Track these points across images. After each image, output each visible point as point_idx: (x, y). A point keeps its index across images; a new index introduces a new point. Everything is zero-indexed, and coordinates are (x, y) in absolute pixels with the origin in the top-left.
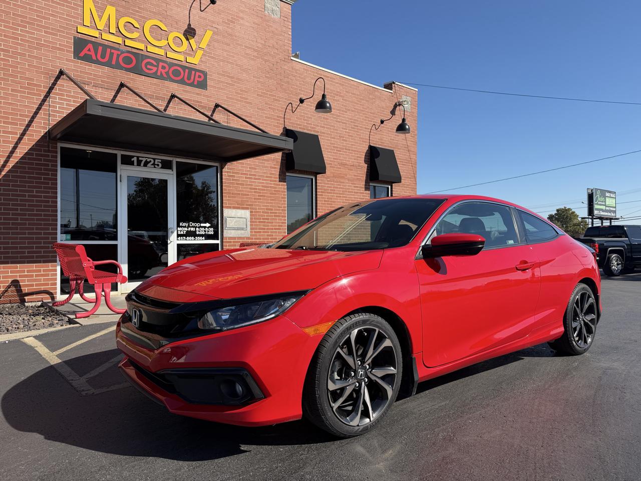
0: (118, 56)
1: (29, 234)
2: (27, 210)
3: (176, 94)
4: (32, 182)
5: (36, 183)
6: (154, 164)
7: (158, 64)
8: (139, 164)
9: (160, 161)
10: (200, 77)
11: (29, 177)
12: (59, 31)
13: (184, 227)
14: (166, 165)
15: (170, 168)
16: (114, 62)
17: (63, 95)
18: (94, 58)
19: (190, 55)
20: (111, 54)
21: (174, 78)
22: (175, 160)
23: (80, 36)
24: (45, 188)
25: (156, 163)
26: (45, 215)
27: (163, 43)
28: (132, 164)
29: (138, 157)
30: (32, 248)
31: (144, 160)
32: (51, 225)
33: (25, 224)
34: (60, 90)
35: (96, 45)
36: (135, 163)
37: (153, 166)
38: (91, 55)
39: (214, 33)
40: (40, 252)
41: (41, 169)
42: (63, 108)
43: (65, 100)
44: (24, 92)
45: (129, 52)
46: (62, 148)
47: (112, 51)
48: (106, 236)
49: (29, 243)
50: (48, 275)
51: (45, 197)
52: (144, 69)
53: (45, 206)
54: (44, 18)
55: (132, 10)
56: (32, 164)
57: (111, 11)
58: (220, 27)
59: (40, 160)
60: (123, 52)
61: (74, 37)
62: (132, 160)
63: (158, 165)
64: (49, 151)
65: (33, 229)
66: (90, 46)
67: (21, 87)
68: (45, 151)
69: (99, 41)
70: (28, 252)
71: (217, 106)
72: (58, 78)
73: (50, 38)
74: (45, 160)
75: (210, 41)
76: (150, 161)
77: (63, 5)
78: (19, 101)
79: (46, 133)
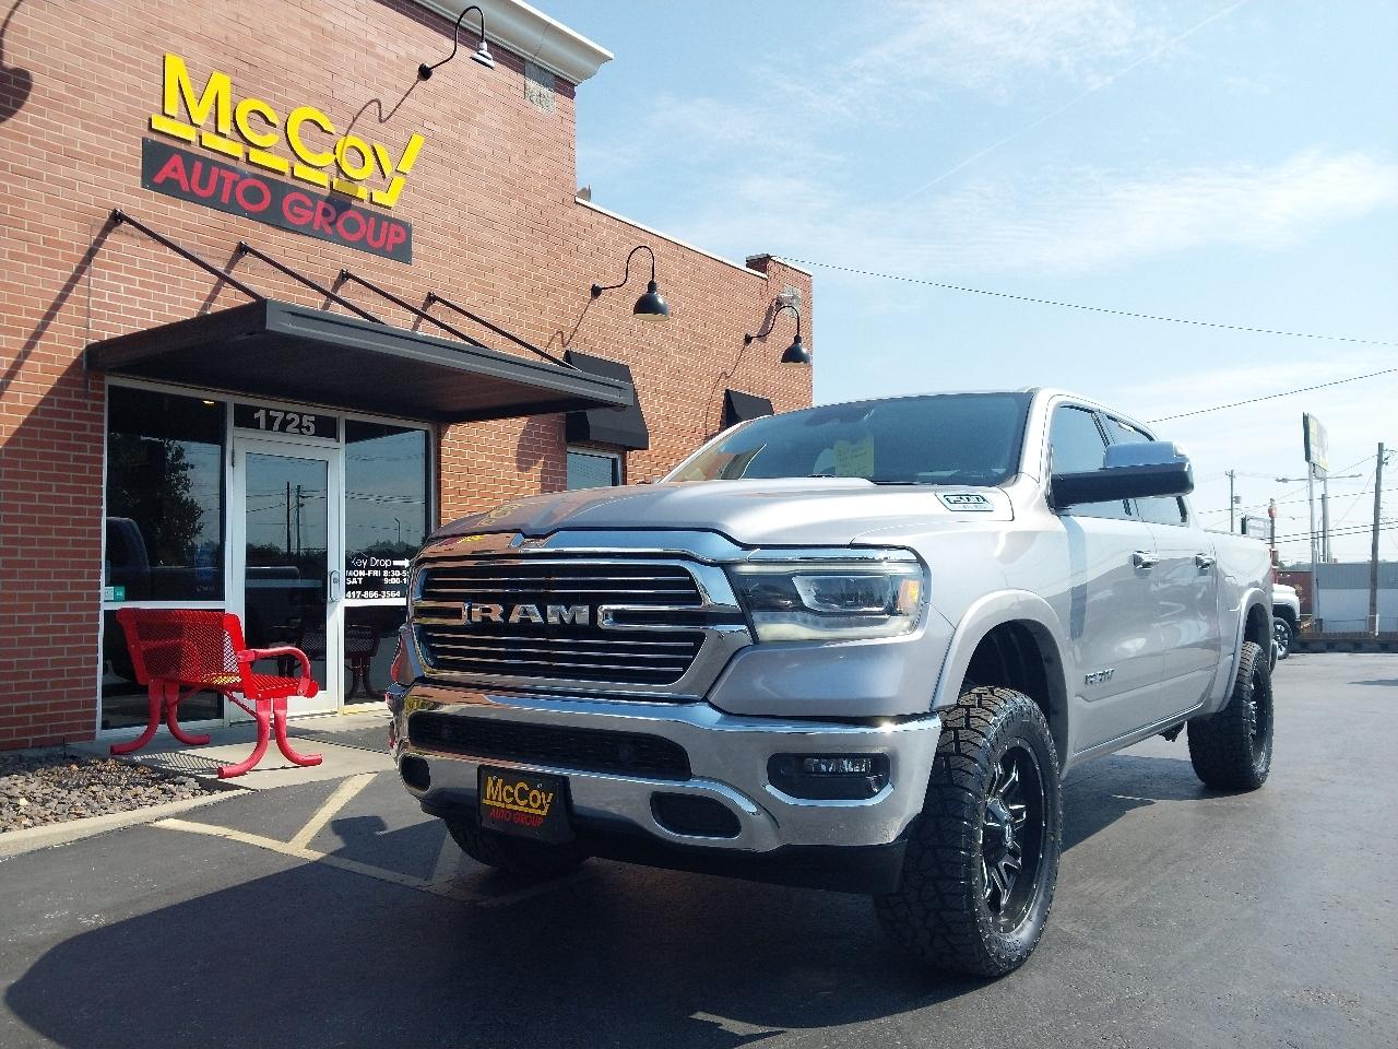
0: (235, 183)
1: (40, 586)
2: (37, 531)
3: (351, 272)
4: (49, 467)
5: (59, 468)
6: (300, 426)
7: (315, 204)
8: (269, 427)
9: (313, 419)
10: (397, 234)
11: (45, 456)
12: (113, 124)
13: (359, 569)
14: (326, 429)
15: (333, 435)
16: (225, 199)
17: (118, 268)
18: (185, 188)
19: (379, 188)
20: (221, 179)
21: (346, 236)
22: (344, 416)
23: (155, 137)
24: (76, 479)
25: (305, 424)
26: (75, 543)
27: (326, 159)
28: (255, 425)
29: (268, 410)
30: (46, 618)
31: (280, 415)
32: (87, 565)
33: (30, 564)
34: (112, 257)
35: (189, 159)
36: (262, 423)
37: (297, 430)
38: (178, 182)
39: (426, 142)
40: (62, 629)
41: (68, 437)
42: (119, 299)
43: (124, 280)
44: (36, 260)
45: (256, 176)
46: (112, 389)
47: (224, 173)
48: (198, 590)
49: (39, 608)
50: (77, 683)
51: (76, 500)
52: (287, 214)
53: (75, 522)
54: (84, 95)
55: (264, 84)
56: (50, 424)
57: (221, 84)
58: (436, 128)
59: (68, 415)
60: (244, 176)
61: (145, 141)
62: (256, 416)
63: (308, 428)
64: (87, 396)
65: (47, 575)
66: (177, 160)
67: (31, 249)
68: (78, 395)
69: (195, 149)
70: (38, 630)
71: (431, 299)
72: (107, 229)
73: (93, 139)
74: (79, 416)
75: (418, 159)
76: (293, 419)
77: (122, 68)
78: (25, 279)
79: (81, 355)
